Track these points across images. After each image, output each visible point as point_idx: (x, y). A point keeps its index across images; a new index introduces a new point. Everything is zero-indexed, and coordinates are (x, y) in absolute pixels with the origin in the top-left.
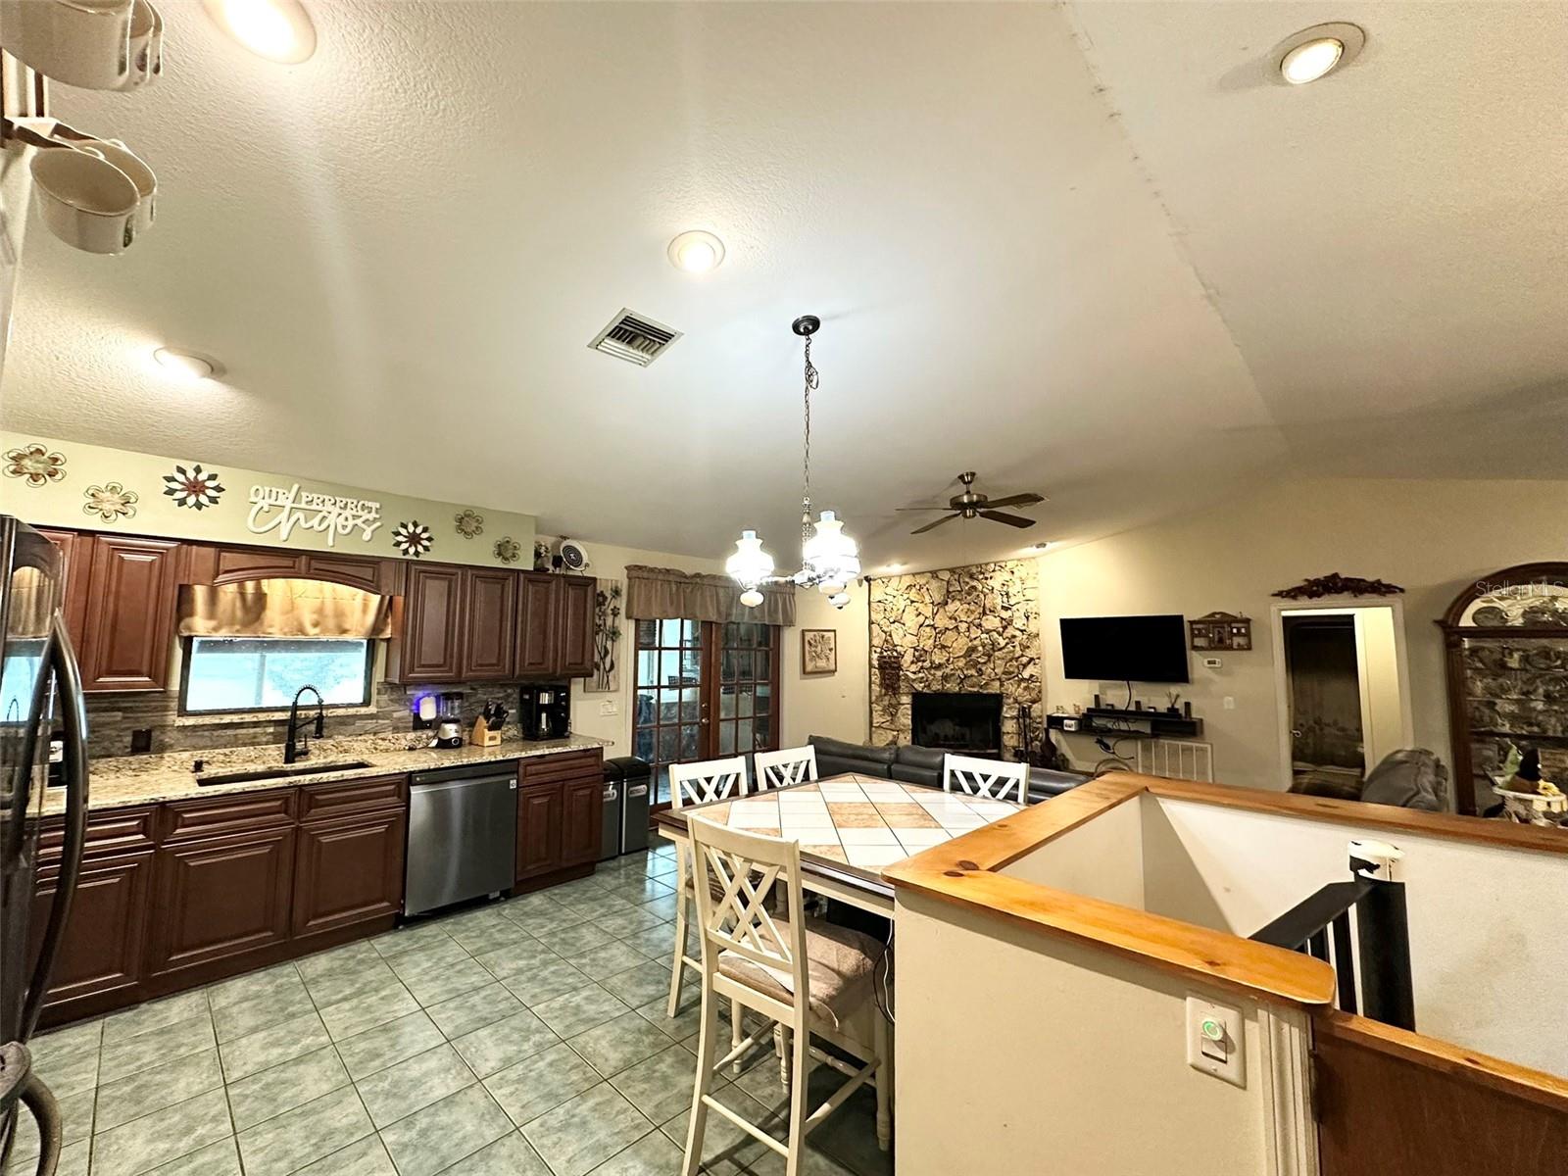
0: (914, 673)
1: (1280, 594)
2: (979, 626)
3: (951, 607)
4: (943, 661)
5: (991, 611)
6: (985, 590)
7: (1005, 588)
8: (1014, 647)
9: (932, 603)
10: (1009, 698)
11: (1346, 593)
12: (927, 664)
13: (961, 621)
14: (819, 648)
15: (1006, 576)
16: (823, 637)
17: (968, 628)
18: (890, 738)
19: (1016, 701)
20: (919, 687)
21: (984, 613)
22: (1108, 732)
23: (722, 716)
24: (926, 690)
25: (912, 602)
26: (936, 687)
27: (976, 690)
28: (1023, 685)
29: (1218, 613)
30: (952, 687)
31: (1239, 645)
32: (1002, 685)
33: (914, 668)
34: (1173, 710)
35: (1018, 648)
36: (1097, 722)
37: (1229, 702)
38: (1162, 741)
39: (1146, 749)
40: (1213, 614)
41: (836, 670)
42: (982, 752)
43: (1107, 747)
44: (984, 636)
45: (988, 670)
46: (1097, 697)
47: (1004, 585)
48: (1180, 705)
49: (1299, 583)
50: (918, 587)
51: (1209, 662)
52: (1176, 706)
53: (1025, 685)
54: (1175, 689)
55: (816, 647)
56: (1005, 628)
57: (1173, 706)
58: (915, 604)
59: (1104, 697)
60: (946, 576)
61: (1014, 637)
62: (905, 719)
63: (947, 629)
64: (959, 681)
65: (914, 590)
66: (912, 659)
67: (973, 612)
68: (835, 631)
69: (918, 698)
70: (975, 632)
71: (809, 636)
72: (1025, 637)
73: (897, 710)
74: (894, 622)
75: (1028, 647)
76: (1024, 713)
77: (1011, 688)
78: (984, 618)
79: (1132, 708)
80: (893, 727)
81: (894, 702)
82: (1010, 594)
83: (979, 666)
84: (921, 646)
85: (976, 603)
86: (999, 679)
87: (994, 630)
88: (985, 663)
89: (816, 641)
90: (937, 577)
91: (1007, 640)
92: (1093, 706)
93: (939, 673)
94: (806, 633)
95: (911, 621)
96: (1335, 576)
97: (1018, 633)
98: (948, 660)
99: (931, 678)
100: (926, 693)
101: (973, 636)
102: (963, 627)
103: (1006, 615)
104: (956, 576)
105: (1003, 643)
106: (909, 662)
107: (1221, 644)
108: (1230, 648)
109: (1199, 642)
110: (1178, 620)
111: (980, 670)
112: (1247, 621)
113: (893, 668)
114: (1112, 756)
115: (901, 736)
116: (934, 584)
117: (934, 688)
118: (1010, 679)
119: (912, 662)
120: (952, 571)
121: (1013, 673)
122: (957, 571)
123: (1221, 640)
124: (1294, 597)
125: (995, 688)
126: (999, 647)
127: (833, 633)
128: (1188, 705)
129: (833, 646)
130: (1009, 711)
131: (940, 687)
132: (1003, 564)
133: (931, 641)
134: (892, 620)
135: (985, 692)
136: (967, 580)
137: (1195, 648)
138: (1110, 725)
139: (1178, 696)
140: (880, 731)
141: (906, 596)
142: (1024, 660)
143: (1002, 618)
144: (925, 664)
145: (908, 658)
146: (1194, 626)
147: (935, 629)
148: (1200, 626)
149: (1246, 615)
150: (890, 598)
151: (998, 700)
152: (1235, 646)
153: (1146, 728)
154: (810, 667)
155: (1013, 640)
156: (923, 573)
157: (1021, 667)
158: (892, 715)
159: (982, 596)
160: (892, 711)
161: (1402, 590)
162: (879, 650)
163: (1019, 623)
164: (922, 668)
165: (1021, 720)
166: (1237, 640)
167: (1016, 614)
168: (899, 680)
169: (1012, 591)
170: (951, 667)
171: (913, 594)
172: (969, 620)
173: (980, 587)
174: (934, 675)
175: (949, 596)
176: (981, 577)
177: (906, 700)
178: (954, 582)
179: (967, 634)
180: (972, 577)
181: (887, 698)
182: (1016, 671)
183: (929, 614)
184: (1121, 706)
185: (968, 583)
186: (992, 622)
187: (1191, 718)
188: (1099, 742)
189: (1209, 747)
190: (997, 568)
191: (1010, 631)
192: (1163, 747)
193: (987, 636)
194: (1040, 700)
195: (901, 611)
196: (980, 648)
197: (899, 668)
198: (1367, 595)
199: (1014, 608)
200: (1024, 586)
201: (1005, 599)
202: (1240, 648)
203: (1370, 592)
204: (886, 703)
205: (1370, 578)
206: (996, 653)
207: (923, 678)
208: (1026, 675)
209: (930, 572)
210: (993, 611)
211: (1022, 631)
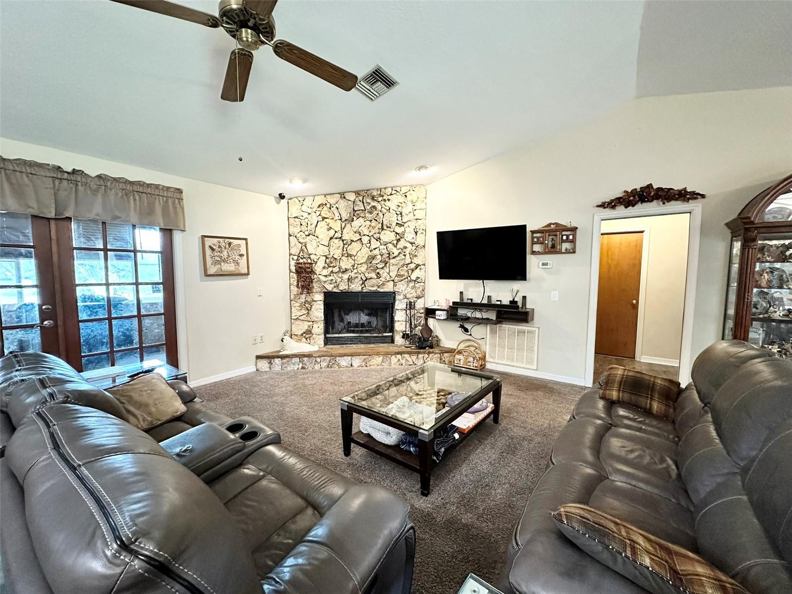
0: (326, 276)
1: (603, 206)
2: (378, 239)
3: (357, 223)
4: (349, 266)
5: (387, 227)
6: (383, 209)
7: (400, 209)
8: (405, 255)
9: (341, 220)
10: (400, 295)
11: (655, 202)
12: (336, 269)
13: (364, 235)
14: (225, 253)
15: (402, 199)
16: (230, 244)
17: (370, 241)
18: (306, 328)
19: (406, 297)
20: (330, 287)
21: (383, 229)
22: (467, 319)
23: (83, 316)
24: (335, 290)
25: (324, 218)
26: (343, 287)
27: (374, 289)
28: (411, 284)
29: (553, 224)
30: (356, 287)
31: (566, 249)
32: (395, 285)
33: (325, 272)
34: (513, 302)
35: (408, 256)
36: (461, 312)
37: (555, 296)
38: (504, 326)
39: (493, 332)
40: (549, 225)
41: (248, 274)
42: (380, 335)
43: (466, 330)
44: (382, 247)
45: (384, 273)
46: (461, 293)
47: (399, 206)
48: (519, 299)
49: (619, 194)
50: (328, 206)
51: (543, 264)
52: (516, 300)
53: (413, 285)
54: (516, 285)
55: (221, 252)
56: (398, 240)
57: (514, 299)
58: (326, 220)
59: (467, 293)
60: (352, 197)
61: (405, 248)
62: (318, 311)
63: (352, 241)
64: (361, 282)
65: (325, 208)
66: (323, 265)
67: (374, 228)
68: (246, 239)
69: (328, 295)
70: (375, 244)
71: (209, 242)
72: (414, 248)
73: (311, 306)
74: (309, 235)
75: (416, 256)
76: (411, 306)
77: (401, 287)
78: (383, 232)
79: (485, 301)
80: (309, 319)
81: (309, 299)
82: (403, 214)
83: (378, 271)
84: (332, 255)
85: (376, 220)
86: (393, 281)
87: (390, 243)
88: (382, 268)
89: (220, 247)
90: (344, 198)
91: (400, 250)
92: (458, 300)
93: (346, 276)
94: (206, 239)
95: (323, 233)
96: (650, 186)
97: (408, 245)
98: (354, 266)
99: (339, 280)
100: (334, 292)
101: (373, 247)
102: (365, 239)
103: (399, 230)
104: (361, 198)
105: (396, 252)
106: (321, 267)
107: (553, 250)
108: (560, 252)
109: (537, 248)
110: (521, 230)
111: (378, 273)
112: (574, 229)
113: (307, 273)
114: (469, 337)
115: (315, 326)
116: (342, 204)
117: (341, 288)
118: (402, 281)
119: (324, 268)
120: (357, 193)
121: (404, 275)
122: (361, 193)
123: (553, 246)
124: (613, 207)
125: (389, 288)
126: (395, 255)
127: (245, 241)
128: (524, 298)
129: (244, 252)
130: (400, 305)
131: (347, 287)
132: (398, 189)
133: (340, 251)
134: (307, 233)
135: (382, 290)
136: (369, 201)
137: (533, 253)
138: (469, 315)
139: (518, 291)
140: (298, 322)
141: (318, 213)
142: (413, 266)
143: (397, 233)
144: (334, 269)
145: (321, 263)
146: (535, 235)
147: (343, 241)
148: (538, 235)
149: (574, 225)
150: (305, 215)
151: (392, 295)
152: (563, 251)
153: (492, 316)
154: (212, 270)
155: (405, 250)
156: (333, 194)
157: (410, 272)
158: (308, 309)
159: (381, 214)
160: (308, 307)
161: (703, 196)
162: (295, 258)
163: (409, 236)
164: (332, 272)
165: (408, 311)
166: (566, 246)
167: (408, 230)
168: (312, 282)
169: (405, 211)
170: (355, 271)
171: (325, 212)
172: (370, 234)
173: (379, 207)
174: (341, 278)
175: (355, 214)
176: (380, 199)
177: (320, 297)
178: (358, 203)
179: (368, 245)
180: (373, 198)
181: (303, 296)
182: (406, 274)
183: (338, 228)
184: (477, 300)
185: (370, 203)
186: (388, 236)
187: (526, 308)
188: (462, 327)
189: (537, 330)
190: (394, 192)
191: (402, 244)
192: (505, 330)
193: (385, 247)
194: (423, 296)
195: (314, 226)
196: (379, 257)
197: (312, 272)
198: (673, 202)
199: (406, 225)
200: (414, 208)
201: (399, 218)
202: (567, 252)
203: (676, 200)
204: (303, 300)
205: (677, 186)
206: (392, 261)
207: (332, 280)
208: (413, 277)
209: (339, 193)
210: (390, 227)
211: (411, 243)
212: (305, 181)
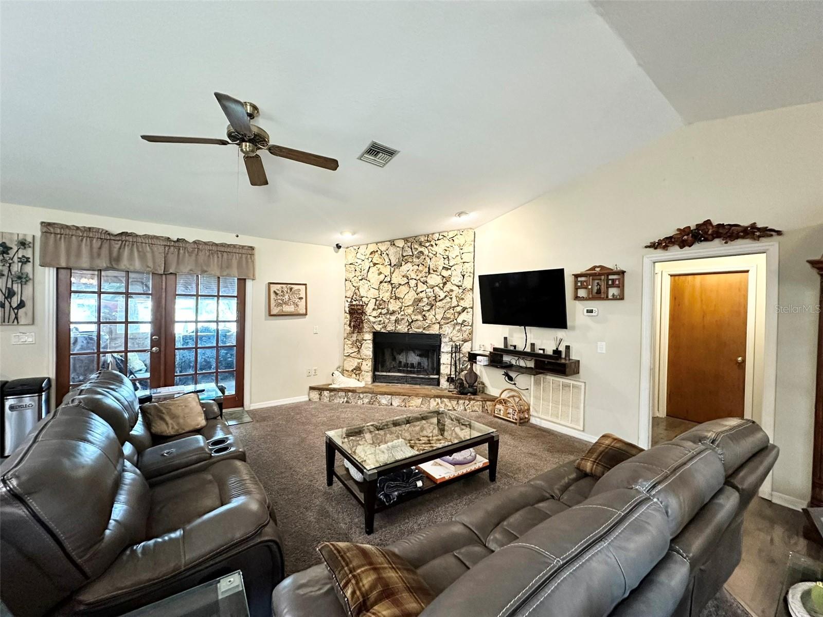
0: (375, 317)
1: (654, 246)
2: (425, 283)
3: (405, 268)
4: (396, 308)
5: (434, 271)
6: (430, 254)
7: (447, 253)
8: (451, 298)
9: (390, 265)
10: (445, 337)
11: (716, 241)
12: (384, 311)
13: (412, 279)
14: (287, 297)
15: (448, 244)
16: (291, 289)
17: (417, 284)
18: (356, 364)
19: (451, 340)
20: (378, 328)
21: (429, 273)
22: (509, 366)
23: (178, 345)
24: (383, 331)
25: (375, 264)
26: (390, 328)
27: (420, 330)
28: (458, 327)
29: (598, 267)
30: (402, 328)
31: (613, 295)
32: (441, 328)
33: (375, 313)
34: (557, 352)
35: (454, 299)
36: (506, 359)
37: (602, 347)
38: (548, 377)
39: (537, 383)
40: (594, 268)
41: (306, 314)
42: (427, 377)
43: (511, 379)
44: (428, 290)
45: (430, 316)
46: (506, 339)
47: (446, 250)
48: (562, 348)
49: (671, 232)
50: (379, 252)
51: (588, 311)
52: (560, 349)
53: (459, 327)
54: (560, 333)
55: (283, 296)
56: (445, 284)
57: (557, 349)
58: (377, 266)
59: (511, 338)
60: (401, 243)
61: (452, 291)
62: (368, 350)
63: (400, 285)
64: (407, 324)
65: (377, 255)
66: (373, 307)
67: (421, 272)
68: (305, 285)
69: (377, 335)
70: (421, 287)
71: (274, 288)
72: (461, 291)
73: (362, 345)
74: (361, 280)
75: (463, 299)
76: (457, 349)
77: (447, 330)
78: (430, 276)
79: (528, 349)
80: (359, 356)
81: (360, 338)
82: (450, 258)
83: (424, 313)
84: (381, 297)
85: (423, 265)
86: (439, 323)
87: (437, 286)
88: (428, 311)
89: (282, 291)
90: (394, 245)
91: (445, 294)
92: (502, 346)
93: (393, 318)
94: (271, 285)
95: (374, 278)
96: (708, 222)
97: (455, 288)
98: (401, 308)
99: (387, 321)
100: (382, 332)
101: (419, 290)
102: (413, 283)
103: (445, 273)
104: (409, 244)
105: (442, 295)
106: (371, 309)
107: (599, 295)
108: (607, 298)
109: (582, 293)
110: (558, 274)
111: (424, 315)
112: (623, 273)
113: (359, 314)
114: (513, 387)
115: (364, 363)
116: (392, 251)
117: (389, 329)
118: (448, 323)
119: (374, 309)
120: (406, 240)
121: (449, 318)
122: (409, 240)
123: (599, 292)
124: (665, 248)
125: (435, 330)
126: (441, 298)
127: (304, 286)
128: (568, 348)
129: (303, 295)
130: (446, 348)
131: (394, 328)
132: (445, 234)
133: (389, 294)
134: (360, 278)
135: (427, 332)
136: (416, 247)
137: (577, 298)
138: (514, 362)
139: (561, 340)
140: (349, 359)
141: (370, 259)
142: (459, 309)
143: (443, 277)
144: (383, 311)
145: (371, 305)
146: (580, 279)
147: (392, 284)
148: (583, 279)
149: (621, 267)
150: (360, 262)
151: (438, 338)
152: (610, 297)
153: (531, 364)
154: (275, 311)
155: (451, 293)
156: (384, 242)
157: (456, 315)
158: (358, 348)
159: (427, 259)
160: (358, 344)
161: (779, 233)
162: (349, 300)
163: (456, 279)
164: (381, 313)
165: (454, 355)
166: (613, 291)
167: (454, 273)
168: (362, 323)
169: (451, 255)
170: (402, 313)
171: (376, 258)
172: (418, 278)
173: (426, 252)
174: (389, 319)
175: (403, 260)
176: (427, 244)
177: (369, 337)
178: (407, 248)
179: (415, 288)
180: (421, 244)
181: (355, 335)
182: (452, 317)
183: (388, 273)
184: (520, 347)
185: (417, 249)
186: (434, 279)
187: (569, 359)
188: (507, 375)
189: (583, 384)
190: (441, 237)
191: (449, 286)
192: (549, 382)
193: (432, 290)
194: (471, 340)
195: (366, 271)
196: (425, 300)
197: (363, 313)
198: (740, 241)
199: (453, 268)
200: (462, 252)
201: (446, 262)
202: (615, 298)
203: (743, 237)
204: (354, 339)
205: (745, 222)
206: (438, 304)
207: (380, 321)
208: (460, 320)
209: (389, 241)
210: (436, 271)
211: (458, 286)
212: (354, 233)
